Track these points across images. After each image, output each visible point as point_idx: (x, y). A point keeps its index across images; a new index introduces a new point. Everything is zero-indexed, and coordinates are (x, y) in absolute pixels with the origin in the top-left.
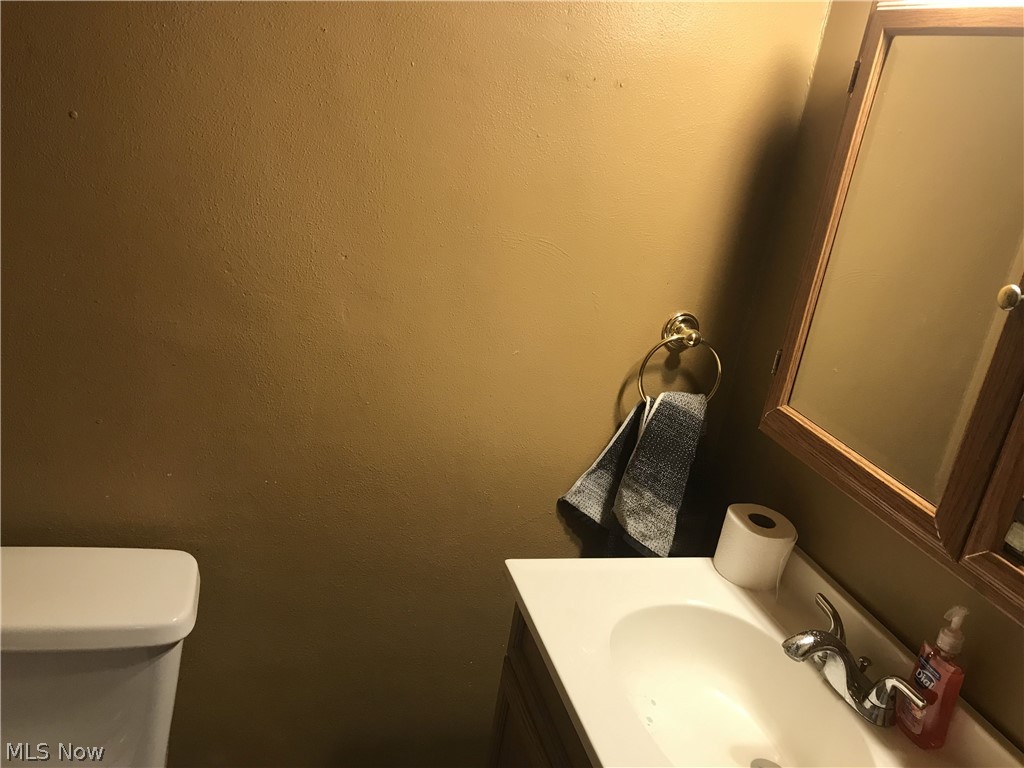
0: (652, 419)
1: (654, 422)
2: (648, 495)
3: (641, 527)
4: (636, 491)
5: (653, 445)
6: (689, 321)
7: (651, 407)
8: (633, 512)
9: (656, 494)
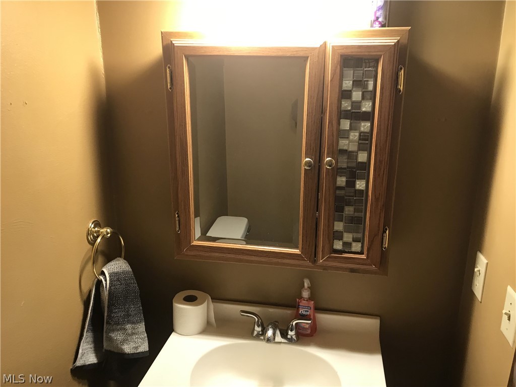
0: (110, 287)
1: (113, 288)
2: (129, 326)
3: (132, 345)
4: (121, 329)
5: (118, 300)
6: (97, 224)
7: (106, 280)
8: (124, 341)
9: (133, 323)
